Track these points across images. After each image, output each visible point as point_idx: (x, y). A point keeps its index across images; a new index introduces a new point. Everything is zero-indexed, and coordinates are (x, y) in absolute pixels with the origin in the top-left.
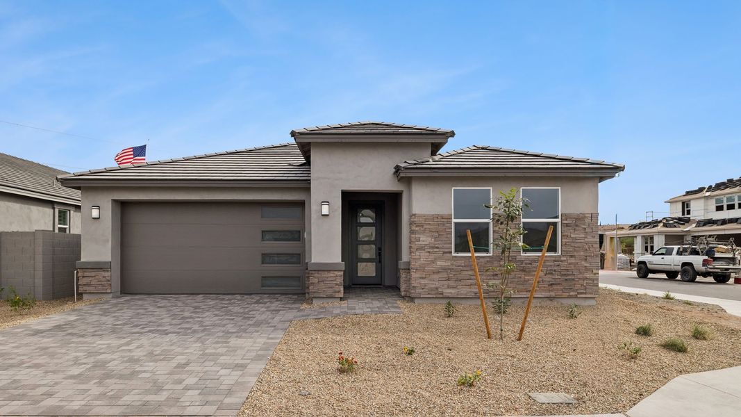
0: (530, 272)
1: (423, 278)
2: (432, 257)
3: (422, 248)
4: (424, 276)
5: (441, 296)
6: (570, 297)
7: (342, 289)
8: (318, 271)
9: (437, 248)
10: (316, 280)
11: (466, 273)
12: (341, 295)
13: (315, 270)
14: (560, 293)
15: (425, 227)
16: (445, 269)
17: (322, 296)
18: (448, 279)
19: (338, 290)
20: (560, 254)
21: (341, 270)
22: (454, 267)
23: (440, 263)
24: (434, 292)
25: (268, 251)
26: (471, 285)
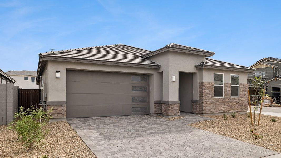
0: (233, 103)
1: (206, 106)
2: (209, 98)
3: (206, 95)
4: (207, 105)
5: (211, 113)
6: (242, 111)
7: (179, 111)
8: (172, 104)
9: (210, 95)
10: (171, 108)
11: (218, 104)
12: (179, 114)
13: (170, 104)
14: (240, 110)
15: (207, 87)
16: (212, 103)
17: (173, 114)
18: (213, 107)
19: (178, 112)
20: (239, 97)
21: (179, 104)
22: (214, 102)
23: (211, 101)
24: (209, 111)
25: (134, 96)
26: (219, 108)
